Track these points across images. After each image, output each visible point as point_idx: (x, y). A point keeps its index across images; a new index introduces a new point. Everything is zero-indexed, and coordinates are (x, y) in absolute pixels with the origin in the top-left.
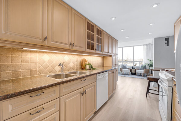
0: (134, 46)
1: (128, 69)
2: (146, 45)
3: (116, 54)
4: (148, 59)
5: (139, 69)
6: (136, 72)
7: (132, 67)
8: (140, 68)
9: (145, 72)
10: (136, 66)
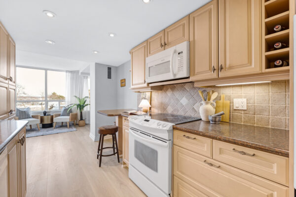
0: (46, 70)
1: (33, 117)
2: (71, 72)
3: (11, 79)
4: (76, 97)
5: (59, 115)
6: (54, 121)
7: (45, 113)
8: (61, 113)
9: (72, 119)
10: (54, 109)
